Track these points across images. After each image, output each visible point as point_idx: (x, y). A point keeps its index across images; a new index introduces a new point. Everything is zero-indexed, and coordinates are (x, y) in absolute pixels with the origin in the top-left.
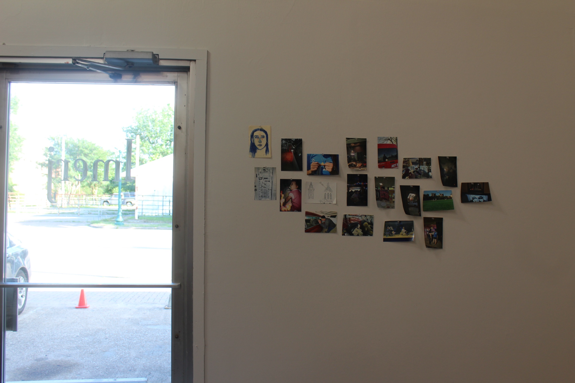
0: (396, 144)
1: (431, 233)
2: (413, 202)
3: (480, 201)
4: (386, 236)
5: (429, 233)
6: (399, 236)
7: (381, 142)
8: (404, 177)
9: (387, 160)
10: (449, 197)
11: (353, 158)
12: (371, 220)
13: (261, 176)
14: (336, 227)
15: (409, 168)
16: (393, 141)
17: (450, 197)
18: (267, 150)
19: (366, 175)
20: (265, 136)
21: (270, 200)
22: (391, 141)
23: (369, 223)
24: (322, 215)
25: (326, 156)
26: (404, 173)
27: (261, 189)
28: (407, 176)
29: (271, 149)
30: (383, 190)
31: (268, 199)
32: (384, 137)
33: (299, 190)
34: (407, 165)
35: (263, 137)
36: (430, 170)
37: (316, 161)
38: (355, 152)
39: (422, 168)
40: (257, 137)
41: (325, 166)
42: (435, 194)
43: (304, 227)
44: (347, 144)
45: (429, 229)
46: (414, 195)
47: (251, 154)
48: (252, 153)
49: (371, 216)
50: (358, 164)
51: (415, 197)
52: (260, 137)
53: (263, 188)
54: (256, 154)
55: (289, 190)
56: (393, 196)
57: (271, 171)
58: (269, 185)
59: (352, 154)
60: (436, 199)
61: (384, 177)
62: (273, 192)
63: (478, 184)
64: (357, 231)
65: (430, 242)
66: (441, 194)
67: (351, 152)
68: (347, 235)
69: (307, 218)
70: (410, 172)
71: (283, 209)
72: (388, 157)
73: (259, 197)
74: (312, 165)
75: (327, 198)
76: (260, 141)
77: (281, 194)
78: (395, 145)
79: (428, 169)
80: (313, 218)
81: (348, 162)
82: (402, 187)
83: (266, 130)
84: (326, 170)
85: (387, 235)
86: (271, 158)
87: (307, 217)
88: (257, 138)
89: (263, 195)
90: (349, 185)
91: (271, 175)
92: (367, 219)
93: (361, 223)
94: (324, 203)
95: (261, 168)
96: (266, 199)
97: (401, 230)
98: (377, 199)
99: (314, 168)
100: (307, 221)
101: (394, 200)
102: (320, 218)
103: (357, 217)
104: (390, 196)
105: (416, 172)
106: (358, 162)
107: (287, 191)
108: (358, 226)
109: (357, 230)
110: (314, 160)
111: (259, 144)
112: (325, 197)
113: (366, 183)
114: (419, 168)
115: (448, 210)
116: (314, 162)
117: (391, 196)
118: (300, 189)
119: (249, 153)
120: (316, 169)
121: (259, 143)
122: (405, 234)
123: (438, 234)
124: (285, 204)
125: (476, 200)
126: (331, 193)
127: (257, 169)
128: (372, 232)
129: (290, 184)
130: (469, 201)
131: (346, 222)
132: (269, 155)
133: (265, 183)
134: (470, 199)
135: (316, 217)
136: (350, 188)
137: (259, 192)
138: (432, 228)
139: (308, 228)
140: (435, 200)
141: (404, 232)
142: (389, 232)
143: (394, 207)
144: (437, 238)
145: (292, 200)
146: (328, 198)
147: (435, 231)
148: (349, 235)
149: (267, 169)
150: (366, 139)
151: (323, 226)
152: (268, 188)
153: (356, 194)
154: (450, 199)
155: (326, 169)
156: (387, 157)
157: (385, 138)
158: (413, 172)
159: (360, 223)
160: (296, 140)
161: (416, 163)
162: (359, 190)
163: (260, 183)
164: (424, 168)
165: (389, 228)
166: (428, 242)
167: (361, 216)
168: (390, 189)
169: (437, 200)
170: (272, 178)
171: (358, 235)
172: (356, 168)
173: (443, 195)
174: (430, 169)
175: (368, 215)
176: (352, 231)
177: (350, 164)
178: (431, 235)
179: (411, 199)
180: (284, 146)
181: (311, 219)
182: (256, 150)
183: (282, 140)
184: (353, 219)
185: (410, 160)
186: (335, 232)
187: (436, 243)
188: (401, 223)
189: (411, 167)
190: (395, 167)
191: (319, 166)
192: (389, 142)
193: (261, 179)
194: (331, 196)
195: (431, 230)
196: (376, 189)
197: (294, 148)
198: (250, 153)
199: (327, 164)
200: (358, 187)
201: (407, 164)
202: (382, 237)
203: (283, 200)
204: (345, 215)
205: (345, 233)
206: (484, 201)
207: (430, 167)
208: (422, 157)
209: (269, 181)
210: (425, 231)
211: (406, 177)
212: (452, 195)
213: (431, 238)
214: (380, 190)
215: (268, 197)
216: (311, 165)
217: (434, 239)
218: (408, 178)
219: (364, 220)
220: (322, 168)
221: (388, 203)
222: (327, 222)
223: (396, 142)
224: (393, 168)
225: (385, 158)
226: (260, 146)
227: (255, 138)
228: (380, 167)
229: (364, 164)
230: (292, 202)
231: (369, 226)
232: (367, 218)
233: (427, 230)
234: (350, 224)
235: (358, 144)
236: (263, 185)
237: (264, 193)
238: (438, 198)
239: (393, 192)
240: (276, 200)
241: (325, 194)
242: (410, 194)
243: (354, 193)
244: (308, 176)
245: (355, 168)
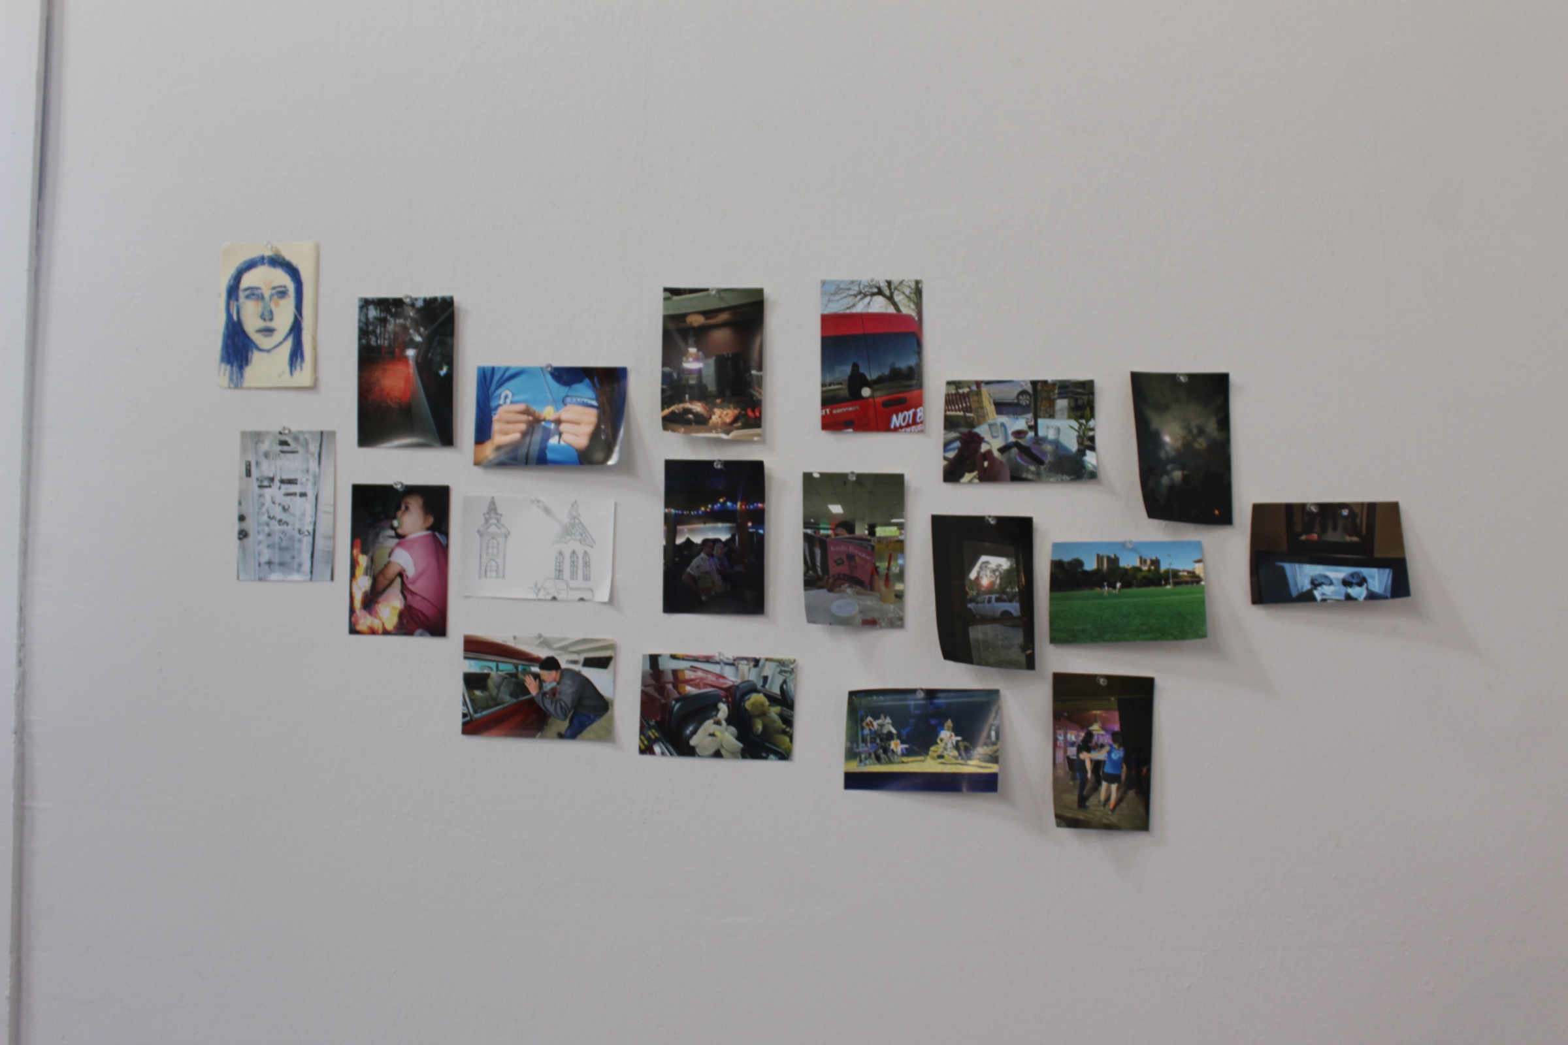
0: (914, 314)
1: (1089, 750)
2: (994, 597)
3: (1348, 597)
4: (861, 761)
5: (1079, 751)
6: (927, 765)
7: (838, 307)
8: (952, 474)
9: (866, 392)
10: (1189, 572)
11: (692, 382)
12: (785, 682)
13: (267, 469)
14: (609, 712)
15: (978, 430)
16: (898, 298)
17: (1192, 574)
18: (296, 354)
19: (758, 467)
20: (291, 286)
21: (304, 581)
22: (890, 299)
23: (772, 699)
24: (543, 653)
25: (567, 376)
26: (951, 455)
27: (267, 529)
28: (970, 471)
29: (315, 348)
30: (847, 535)
31: (296, 577)
32: (852, 282)
33: (437, 534)
34: (971, 415)
35: (280, 292)
36: (1088, 442)
37: (517, 398)
38: (707, 356)
39: (1048, 428)
40: (254, 294)
41: (558, 422)
42: (1114, 561)
43: (459, 709)
44: (667, 319)
45: (1082, 734)
46: (1004, 563)
47: (225, 370)
48: (229, 367)
49: (781, 663)
50: (717, 411)
51: (1008, 572)
52: (267, 294)
53: (275, 526)
54: (249, 371)
55: (391, 537)
56: (895, 570)
57: (314, 448)
58: (303, 515)
59: (691, 365)
60: (1118, 585)
61: (853, 473)
62: (321, 544)
63: (1345, 512)
64: (713, 735)
65: (1082, 801)
66: (1145, 561)
67: (685, 353)
68: (663, 754)
69: (474, 667)
70: (984, 448)
71: (361, 621)
72: (872, 375)
73: (260, 565)
74: (499, 421)
75: (567, 573)
76: (267, 314)
77: (355, 552)
78: (909, 318)
79: (1079, 437)
80: (502, 666)
81: (666, 402)
82: (942, 526)
83: (295, 262)
84: (562, 443)
85: (866, 759)
86: (314, 387)
87: (472, 662)
88: (256, 300)
89: (277, 560)
90: (673, 511)
91: (313, 465)
92: (765, 679)
93: (736, 696)
94: (554, 599)
95: (268, 433)
96: (290, 578)
97: (937, 734)
98: (811, 582)
99: (506, 433)
100: (473, 682)
101: (899, 587)
102: (535, 669)
103: (716, 669)
104: (882, 565)
105: (1015, 450)
106: (718, 401)
107: (381, 539)
108: (718, 710)
109: (711, 732)
110: (510, 394)
111: (261, 324)
112: (560, 571)
113: (760, 505)
114: (1034, 428)
115: (1175, 638)
116: (512, 403)
117: (889, 568)
118: (440, 532)
119: (220, 368)
120: (516, 436)
121: (265, 320)
122: (956, 753)
123: (1126, 759)
124: (371, 601)
125: (1327, 590)
126: (586, 553)
127: (256, 437)
128: (787, 739)
129: (398, 508)
130: (1294, 594)
131: (661, 689)
132: (303, 376)
133: (287, 501)
134: (1299, 584)
135: (516, 661)
136: (679, 528)
137: (260, 543)
138: (1095, 728)
139: (478, 715)
140: (1114, 587)
141: (950, 745)
142: (871, 742)
143: (901, 619)
144: (1123, 777)
145: (403, 583)
146: (573, 574)
147: (1115, 741)
148: (671, 754)
149: (296, 439)
150: (760, 292)
151: (549, 706)
152: (297, 527)
153: (711, 555)
154: (1192, 583)
155: (564, 436)
156: (869, 377)
157: (860, 284)
158: (1002, 450)
159: (726, 697)
160: (430, 303)
161: (1018, 405)
162: (724, 537)
163: (263, 504)
164: (1058, 430)
165: (875, 723)
166: (1073, 798)
167: (733, 664)
168: (881, 531)
169: (1122, 587)
170: (316, 480)
171: (718, 754)
172: (705, 431)
173: (1156, 563)
174: (1091, 434)
175: (767, 660)
176: (688, 732)
177: (673, 413)
178: (1091, 761)
179: (985, 582)
180: (374, 332)
181: (493, 673)
182: (250, 353)
183: (365, 304)
184: (693, 677)
185: (984, 389)
186: (608, 736)
187: (1119, 801)
188: (936, 701)
189: (990, 426)
190: (908, 425)
191: (535, 422)
192: (879, 305)
193: (266, 483)
194: (587, 564)
195: (1089, 735)
196: (809, 531)
197: (418, 339)
198: (223, 366)
199: (569, 413)
200: (720, 525)
201: (971, 412)
202: (839, 767)
203: (364, 583)
204: (654, 659)
205: (656, 740)
206: (1372, 596)
207: (1091, 423)
208: (1051, 376)
209: (303, 495)
210: (1055, 740)
211: (962, 476)
212: (1201, 565)
213: (1089, 775)
214: (828, 536)
215: (296, 566)
216: (495, 418)
217: (1104, 784)
218: (976, 481)
219: (748, 681)
220: (547, 434)
221: (869, 603)
222: (568, 691)
223: (913, 306)
224: (896, 429)
225: (857, 381)
226: (266, 336)
227: (247, 297)
228: (831, 424)
229: (750, 413)
230: (404, 590)
231: (774, 711)
232: (765, 674)
233: (1072, 737)
234: (677, 700)
235: (724, 317)
236: (277, 512)
237: (282, 549)
238: (1130, 578)
239: (897, 547)
240: (332, 579)
241: (561, 553)
242: (984, 558)
243: (698, 554)
244: (478, 471)
245: (697, 432)
